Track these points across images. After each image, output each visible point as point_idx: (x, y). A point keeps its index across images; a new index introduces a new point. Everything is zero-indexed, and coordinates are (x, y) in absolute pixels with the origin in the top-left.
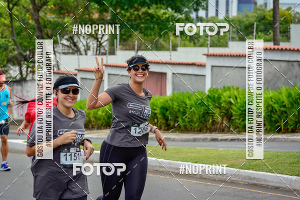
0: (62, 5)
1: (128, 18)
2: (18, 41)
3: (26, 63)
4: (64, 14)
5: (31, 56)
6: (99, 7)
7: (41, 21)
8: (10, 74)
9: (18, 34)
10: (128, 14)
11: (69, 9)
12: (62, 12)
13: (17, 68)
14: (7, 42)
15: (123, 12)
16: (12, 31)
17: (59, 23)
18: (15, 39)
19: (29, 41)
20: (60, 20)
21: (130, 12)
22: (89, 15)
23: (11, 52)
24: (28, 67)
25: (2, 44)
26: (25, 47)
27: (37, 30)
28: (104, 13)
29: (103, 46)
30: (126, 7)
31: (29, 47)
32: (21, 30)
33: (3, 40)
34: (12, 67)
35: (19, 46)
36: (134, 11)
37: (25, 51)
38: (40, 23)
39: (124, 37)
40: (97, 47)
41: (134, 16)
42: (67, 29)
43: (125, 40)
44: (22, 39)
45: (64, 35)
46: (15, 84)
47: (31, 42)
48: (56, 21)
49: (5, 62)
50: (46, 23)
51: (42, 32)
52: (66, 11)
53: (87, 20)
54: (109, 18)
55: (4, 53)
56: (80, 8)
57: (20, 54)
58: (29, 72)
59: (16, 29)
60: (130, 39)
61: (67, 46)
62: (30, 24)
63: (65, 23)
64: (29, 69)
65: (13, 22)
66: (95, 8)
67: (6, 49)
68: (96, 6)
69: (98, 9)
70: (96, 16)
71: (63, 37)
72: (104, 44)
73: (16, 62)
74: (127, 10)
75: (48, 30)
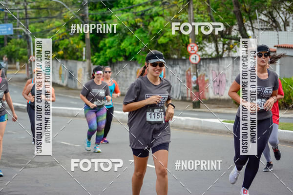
2: (214, 16)
3: (222, 39)
5: (227, 33)
8: (206, 51)
13: (213, 45)
14: (203, 18)
18: (211, 14)
24: (224, 45)
25: (198, 20)
27: (234, 5)
32: (218, 5)
33: (199, 16)
34: (208, 44)
42: (265, 4)
44: (218, 14)
45: (263, 10)
46: (212, 62)
47: (227, 18)
49: (201, 39)
51: (239, 8)
58: (225, 49)
59: (212, 5)
61: (266, 22)
64: (226, 46)
71: (261, 13)
73: (211, 39)
75: (246, 5)
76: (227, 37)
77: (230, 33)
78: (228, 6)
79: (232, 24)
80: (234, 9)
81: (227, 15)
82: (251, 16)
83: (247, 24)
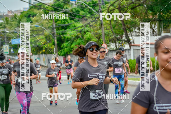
1: (167, 17)
2: (114, 31)
3: (118, 41)
5: (120, 38)
6: (152, 13)
8: (111, 47)
9: (114, 28)
10: (166, 15)
11: (138, 14)
13: (114, 44)
14: (109, 32)
15: (164, 14)
16: (111, 26)
17: (133, 21)
18: (112, 30)
19: (119, 31)
20: (134, 20)
21: (168, 15)
22: (147, 17)
23: (111, 36)
24: (119, 44)
25: (107, 33)
26: (117, 34)
27: (123, 25)
28: (155, 15)
29: (155, 32)
30: (165, 12)
31: (120, 34)
32: (115, 26)
33: (107, 31)
34: (111, 44)
35: (114, 33)
36: (169, 14)
37: (117, 36)
38: (124, 22)
39: (165, 27)
40: (152, 32)
41: (169, 16)
42: (137, 24)
43: (166, 28)
44: (116, 30)
45: (136, 27)
46: (113, 52)
47: (120, 31)
48: (132, 20)
49: (108, 41)
50: (127, 22)
51: (125, 26)
52: (136, 16)
53: (147, 19)
54: (157, 18)
55: (108, 37)
56: (143, 13)
57: (115, 37)
58: (120, 46)
59: (113, 25)
60: (168, 27)
61: (138, 32)
62: (119, 23)
63: (136, 21)
64: (120, 44)
65: (111, 22)
66: (150, 13)
67: (108, 35)
68: (151, 12)
69: (152, 14)
70: (151, 17)
71: (135, 28)
73: (113, 41)
74: (166, 14)
75: (128, 25)
76: (120, 40)
77: (122, 38)
78: (120, 26)
79: (123, 34)
80: (123, 27)
81: (120, 30)
82: (131, 30)
83: (129, 33)
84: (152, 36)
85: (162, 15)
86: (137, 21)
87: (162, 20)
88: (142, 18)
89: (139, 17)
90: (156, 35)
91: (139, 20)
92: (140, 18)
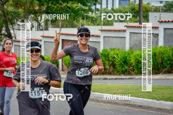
0: (17, 2)
1: (56, 9)
4: (18, 7)
6: (39, 3)
7: (5, 11)
10: (56, 7)
11: (22, 4)
12: (18, 6)
15: (53, 6)
17: (16, 12)
20: (16, 10)
21: (57, 6)
22: (33, 7)
28: (42, 7)
29: (41, 25)
30: (54, 3)
36: (59, 5)
38: (4, 12)
40: (38, 25)
41: (59, 8)
42: (20, 15)
43: (54, 22)
48: (14, 11)
50: (8, 12)
51: (6, 17)
52: (19, 5)
53: (32, 10)
54: (45, 9)
56: (28, 3)
63: (19, 12)
66: (37, 3)
68: (37, 2)
69: (38, 4)
70: (37, 8)
71: (18, 20)
72: (42, 24)
74: (55, 5)
75: (9, 16)
77: (1, 32)
79: (2, 27)
80: (3, 18)
82: (12, 22)
83: (10, 26)
84: (37, 30)
85: (50, 6)
86: (21, 11)
87: (50, 12)
88: (26, 8)
89: (23, 7)
90: (42, 30)
91: (22, 11)
92: (24, 9)
